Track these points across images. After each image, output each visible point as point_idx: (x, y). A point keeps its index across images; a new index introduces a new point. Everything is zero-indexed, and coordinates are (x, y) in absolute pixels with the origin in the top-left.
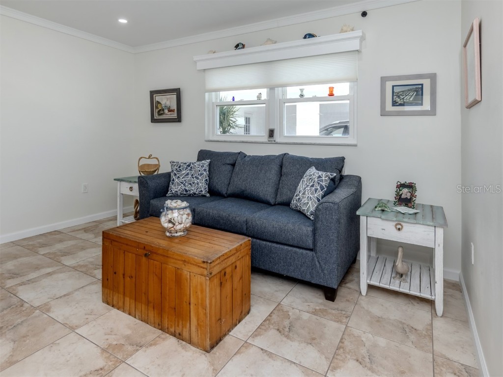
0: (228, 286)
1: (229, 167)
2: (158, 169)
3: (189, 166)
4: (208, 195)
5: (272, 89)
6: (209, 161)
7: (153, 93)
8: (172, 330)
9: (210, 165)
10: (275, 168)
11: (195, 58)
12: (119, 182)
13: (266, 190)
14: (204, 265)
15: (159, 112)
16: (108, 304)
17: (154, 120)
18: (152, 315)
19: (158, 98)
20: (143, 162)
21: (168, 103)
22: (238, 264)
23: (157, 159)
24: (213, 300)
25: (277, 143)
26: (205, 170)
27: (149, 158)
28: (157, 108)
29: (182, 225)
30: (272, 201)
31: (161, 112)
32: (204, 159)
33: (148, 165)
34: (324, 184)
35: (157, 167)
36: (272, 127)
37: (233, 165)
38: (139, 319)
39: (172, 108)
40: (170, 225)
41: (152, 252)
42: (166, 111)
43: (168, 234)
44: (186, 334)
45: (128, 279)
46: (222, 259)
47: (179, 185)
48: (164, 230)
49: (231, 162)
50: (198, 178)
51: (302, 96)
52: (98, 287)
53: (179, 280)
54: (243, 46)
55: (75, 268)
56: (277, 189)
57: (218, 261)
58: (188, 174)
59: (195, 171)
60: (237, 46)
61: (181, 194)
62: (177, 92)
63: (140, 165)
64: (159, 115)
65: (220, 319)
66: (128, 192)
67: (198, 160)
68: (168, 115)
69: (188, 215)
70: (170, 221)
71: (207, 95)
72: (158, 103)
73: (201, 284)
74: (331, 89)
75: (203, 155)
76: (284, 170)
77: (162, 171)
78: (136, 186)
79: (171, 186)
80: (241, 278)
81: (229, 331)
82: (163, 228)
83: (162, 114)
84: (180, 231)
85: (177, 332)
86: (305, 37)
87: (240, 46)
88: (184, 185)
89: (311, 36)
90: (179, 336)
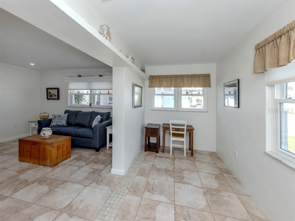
0: (61, 150)
1: (75, 116)
2: (48, 117)
3: (59, 116)
4: (66, 125)
5: (91, 90)
6: (67, 114)
7: (47, 89)
8: (42, 164)
9: (68, 115)
10: (90, 116)
11: (64, 78)
12: (30, 123)
13: (86, 123)
14: (51, 144)
15: (50, 96)
16: (21, 161)
17: (48, 99)
18: (36, 161)
19: (50, 91)
20: (42, 115)
21: (54, 93)
22: (65, 144)
23: (48, 113)
24: (55, 153)
25: (93, 108)
26: (65, 117)
27: (45, 113)
28: (49, 94)
29: (48, 135)
30: (87, 126)
31: (51, 96)
32: (66, 113)
33: (44, 116)
34: (99, 120)
35: (48, 116)
36: (91, 103)
37: (76, 115)
38: (32, 163)
39: (55, 95)
40: (44, 135)
41: (36, 143)
42: (53, 96)
43: (43, 138)
44: (46, 164)
45: (28, 152)
46: (58, 142)
47: (55, 122)
48: (42, 137)
49: (76, 114)
50: (62, 120)
51: (100, 93)
52: (18, 158)
53: (44, 150)
54: (81, 76)
55: (8, 154)
56: (90, 122)
57: (56, 143)
58: (58, 119)
59: (62, 118)
60: (79, 76)
61: (55, 125)
62: (58, 89)
63: (41, 116)
64: (50, 97)
65: (57, 159)
66: (35, 126)
67: (65, 114)
68: (54, 97)
69: (50, 132)
70: (43, 134)
71: (69, 91)
72: (50, 92)
73: (51, 150)
74: (109, 91)
75: (66, 112)
76: (92, 116)
77: (50, 118)
78: (37, 124)
79: (52, 123)
80: (67, 147)
81: (61, 162)
82: (41, 136)
83: (51, 97)
84: (47, 136)
85: (44, 164)
86: (99, 76)
87: (80, 76)
88: (57, 122)
89: (101, 76)
90: (44, 165)
